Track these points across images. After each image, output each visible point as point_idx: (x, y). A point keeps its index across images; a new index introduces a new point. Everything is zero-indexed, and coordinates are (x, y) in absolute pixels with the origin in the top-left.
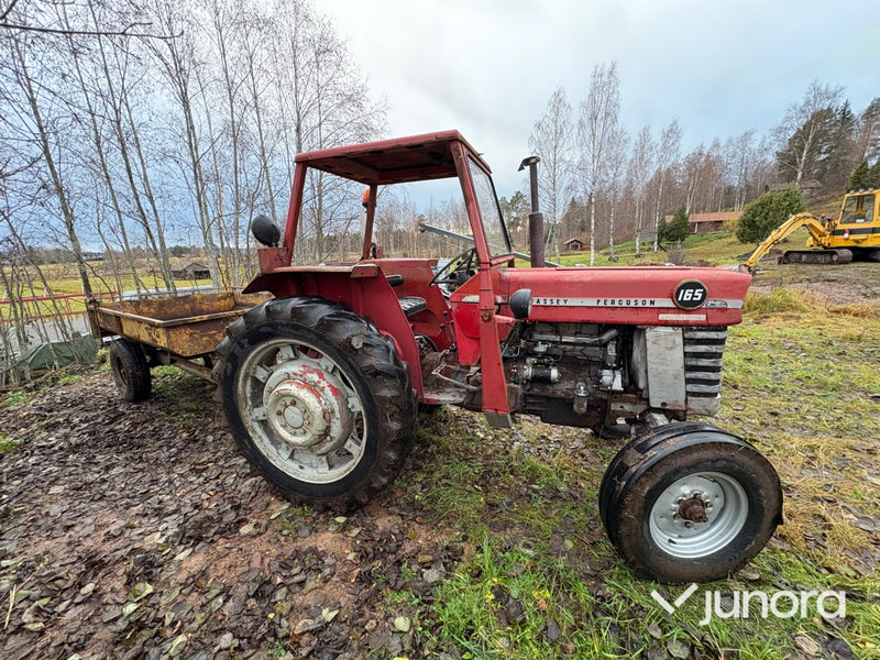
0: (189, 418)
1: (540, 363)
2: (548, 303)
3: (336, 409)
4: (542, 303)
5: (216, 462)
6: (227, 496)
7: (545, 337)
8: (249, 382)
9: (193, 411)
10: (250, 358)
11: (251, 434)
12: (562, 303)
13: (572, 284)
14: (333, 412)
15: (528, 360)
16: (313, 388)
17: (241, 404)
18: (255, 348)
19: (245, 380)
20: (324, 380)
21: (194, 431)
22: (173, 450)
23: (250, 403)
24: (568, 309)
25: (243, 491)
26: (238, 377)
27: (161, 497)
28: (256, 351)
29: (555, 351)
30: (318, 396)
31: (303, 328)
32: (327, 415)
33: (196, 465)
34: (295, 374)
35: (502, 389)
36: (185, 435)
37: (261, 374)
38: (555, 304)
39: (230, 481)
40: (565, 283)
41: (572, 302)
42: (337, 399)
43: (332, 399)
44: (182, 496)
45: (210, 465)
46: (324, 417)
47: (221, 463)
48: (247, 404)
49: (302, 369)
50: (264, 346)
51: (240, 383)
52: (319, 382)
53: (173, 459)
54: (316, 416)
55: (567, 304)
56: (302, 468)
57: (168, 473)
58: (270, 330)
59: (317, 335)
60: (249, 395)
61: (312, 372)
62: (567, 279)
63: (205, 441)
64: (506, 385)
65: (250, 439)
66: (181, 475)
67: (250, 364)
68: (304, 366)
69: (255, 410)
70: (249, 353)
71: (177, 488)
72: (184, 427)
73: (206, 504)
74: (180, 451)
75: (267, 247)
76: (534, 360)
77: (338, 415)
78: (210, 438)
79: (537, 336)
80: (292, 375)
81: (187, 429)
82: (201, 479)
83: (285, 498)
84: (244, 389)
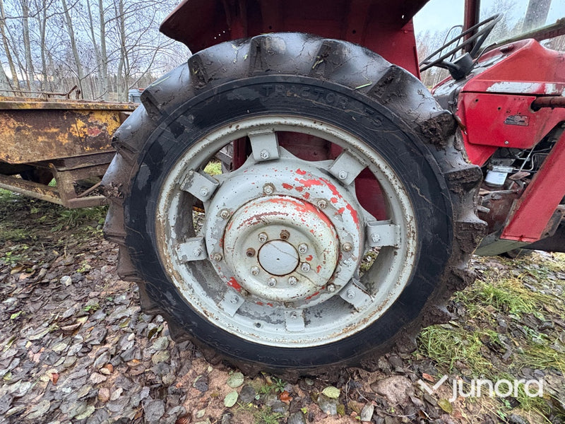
0: (20, 252)
3: (357, 244)
5: (90, 314)
6: (133, 372)
8: (176, 201)
9: (22, 241)
16: (320, 210)
18: (203, 136)
19: (171, 197)
20: (340, 196)
21: (37, 270)
22: (9, 300)
23: (174, 235)
25: (155, 359)
27: (13, 388)
28: (206, 142)
30: (328, 224)
33: (59, 321)
34: (285, 186)
36: (23, 277)
39: (127, 345)
42: (358, 229)
43: (353, 229)
44: (55, 381)
45: (83, 320)
47: (100, 316)
48: (169, 237)
51: (162, 202)
53: (14, 316)
56: (258, 325)
57: (14, 340)
58: (253, 95)
60: (172, 223)
61: (319, 184)
63: (58, 283)
66: (38, 342)
67: (185, 169)
68: (300, 173)
69: (182, 245)
70: (191, 144)
71: (38, 367)
72: (18, 266)
73: (104, 393)
74: (22, 302)
77: (357, 253)
78: (67, 280)
80: (280, 189)
81: (26, 267)
82: (77, 347)
83: (230, 366)
84: (167, 212)
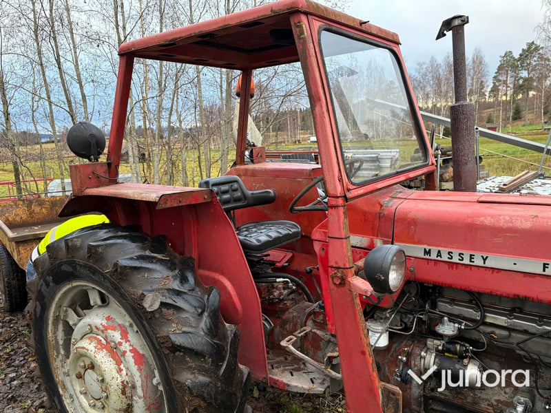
1: (449, 351)
2: (456, 259)
3: (138, 384)
4: (445, 257)
7: (457, 309)
8: (61, 327)
10: (57, 299)
11: (61, 392)
12: (478, 261)
13: (496, 231)
14: (134, 387)
15: (430, 342)
16: (114, 351)
17: (52, 353)
18: (61, 287)
19: (55, 323)
20: (127, 341)
23: (62, 351)
24: (489, 273)
26: (47, 320)
28: (61, 292)
29: (475, 335)
30: (118, 363)
31: (100, 273)
32: (128, 391)
34: (97, 328)
35: (372, 391)
37: (72, 318)
38: (466, 261)
40: (484, 228)
41: (495, 261)
42: (140, 370)
43: (134, 368)
46: (124, 392)
48: (58, 353)
49: (104, 322)
50: (68, 287)
51: (50, 328)
52: (120, 344)
54: (112, 389)
55: (489, 264)
59: (112, 283)
60: (61, 342)
61: (114, 329)
62: (488, 221)
64: (379, 385)
65: (59, 397)
67: (59, 306)
68: (108, 319)
75: (86, 161)
76: (439, 344)
77: (140, 391)
79: (443, 306)
80: (95, 330)
84: (54, 334)
